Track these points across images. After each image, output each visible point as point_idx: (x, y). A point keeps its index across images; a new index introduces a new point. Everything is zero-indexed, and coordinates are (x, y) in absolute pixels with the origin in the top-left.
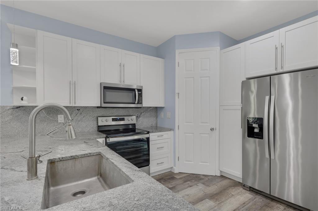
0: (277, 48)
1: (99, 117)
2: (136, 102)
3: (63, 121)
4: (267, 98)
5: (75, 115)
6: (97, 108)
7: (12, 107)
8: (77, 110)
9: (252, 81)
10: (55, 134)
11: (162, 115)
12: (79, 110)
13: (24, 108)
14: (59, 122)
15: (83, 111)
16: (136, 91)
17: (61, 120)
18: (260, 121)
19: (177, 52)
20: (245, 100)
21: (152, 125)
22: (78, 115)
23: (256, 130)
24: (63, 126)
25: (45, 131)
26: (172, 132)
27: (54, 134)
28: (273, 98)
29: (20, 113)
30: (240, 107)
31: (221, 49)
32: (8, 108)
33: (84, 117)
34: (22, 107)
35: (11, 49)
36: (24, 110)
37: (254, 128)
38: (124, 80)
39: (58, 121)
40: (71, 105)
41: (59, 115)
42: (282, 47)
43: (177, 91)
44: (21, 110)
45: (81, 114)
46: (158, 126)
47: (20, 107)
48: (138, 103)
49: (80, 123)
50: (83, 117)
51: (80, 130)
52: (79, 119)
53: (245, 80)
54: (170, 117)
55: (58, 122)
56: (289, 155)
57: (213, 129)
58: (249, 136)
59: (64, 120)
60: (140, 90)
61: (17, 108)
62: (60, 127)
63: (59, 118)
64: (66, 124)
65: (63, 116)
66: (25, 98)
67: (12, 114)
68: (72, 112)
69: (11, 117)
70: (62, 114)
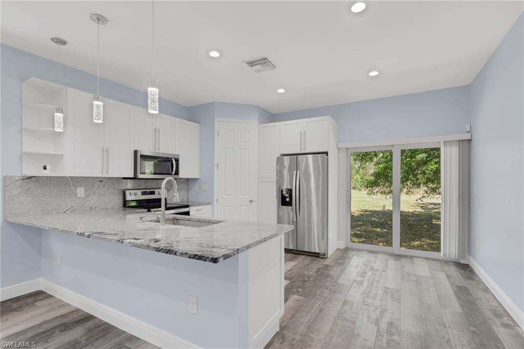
0: (301, 133)
1: (127, 190)
2: (173, 173)
3: (83, 195)
4: (295, 172)
5: (97, 187)
6: (122, 180)
7: (22, 178)
8: (100, 181)
9: (285, 157)
11: (196, 187)
13: (36, 179)
14: (79, 196)
15: (106, 183)
16: (173, 160)
17: (81, 194)
18: (290, 191)
19: (216, 120)
20: (280, 174)
21: (183, 199)
22: (101, 187)
23: (287, 200)
24: (83, 202)
25: (61, 208)
26: (210, 206)
27: (72, 211)
28: (298, 172)
29: (31, 185)
30: (275, 180)
31: (259, 124)
32: (17, 178)
33: (107, 190)
34: (34, 177)
35: (56, 114)
36: (37, 181)
37: (286, 197)
38: (159, 147)
39: (77, 195)
41: (79, 187)
42: (305, 133)
43: (216, 162)
44: (32, 181)
45: (104, 186)
46: (189, 200)
47: (31, 177)
48: (175, 174)
49: (102, 197)
52: (102, 192)
53: (279, 156)
54: (207, 190)
55: (76, 197)
56: (313, 219)
57: (252, 201)
58: (282, 205)
59: (85, 194)
60: (177, 160)
61: (28, 178)
62: (79, 203)
63: (78, 191)
64: (86, 199)
65: (83, 189)
66: (48, 167)
67: (21, 186)
68: (94, 184)
69: (20, 190)
70: (82, 187)
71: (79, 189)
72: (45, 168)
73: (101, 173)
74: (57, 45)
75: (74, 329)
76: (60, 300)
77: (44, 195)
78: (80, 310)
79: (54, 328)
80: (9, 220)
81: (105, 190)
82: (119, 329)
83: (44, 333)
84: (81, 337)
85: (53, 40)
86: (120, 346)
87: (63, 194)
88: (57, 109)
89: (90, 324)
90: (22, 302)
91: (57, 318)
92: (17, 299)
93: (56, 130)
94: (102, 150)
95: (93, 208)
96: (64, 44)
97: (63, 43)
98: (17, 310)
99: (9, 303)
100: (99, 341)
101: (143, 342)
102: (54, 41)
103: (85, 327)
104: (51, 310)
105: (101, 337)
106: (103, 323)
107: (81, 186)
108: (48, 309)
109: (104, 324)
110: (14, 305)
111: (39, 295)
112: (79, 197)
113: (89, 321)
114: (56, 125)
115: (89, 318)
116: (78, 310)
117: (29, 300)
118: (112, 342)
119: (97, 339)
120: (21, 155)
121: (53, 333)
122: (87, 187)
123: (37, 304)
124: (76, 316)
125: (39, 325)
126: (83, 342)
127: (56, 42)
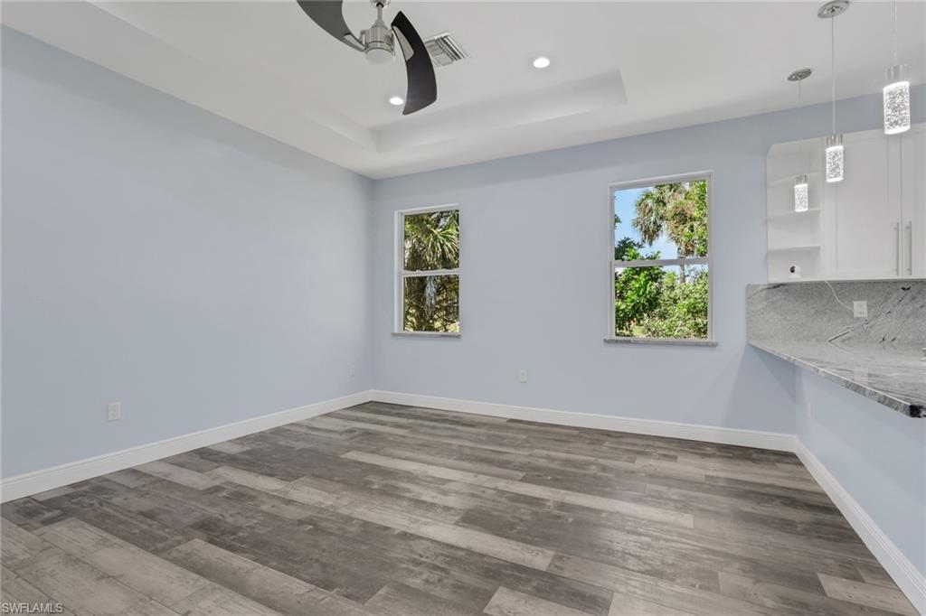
3: (865, 315)
5: (897, 301)
7: (767, 287)
8: (903, 289)
10: (847, 342)
12: (908, 289)
13: (786, 287)
14: (856, 315)
15: (919, 293)
17: (860, 313)
22: (906, 300)
24: (865, 326)
25: (825, 333)
27: (843, 341)
29: (779, 297)
32: (761, 288)
33: (922, 307)
34: (783, 285)
35: (796, 187)
36: (786, 291)
39: (853, 314)
40: (899, 277)
41: (856, 300)
44: (780, 291)
45: (915, 298)
47: (778, 286)
49: (910, 320)
50: (918, 306)
51: (911, 337)
52: (908, 311)
55: (852, 317)
59: (869, 312)
61: (775, 287)
62: (858, 328)
63: (855, 308)
64: (872, 322)
65: (864, 303)
66: (797, 268)
67: (766, 299)
68: (890, 293)
69: (765, 303)
70: (864, 300)
71: (855, 303)
72: (792, 271)
73: (895, 273)
74: (797, 82)
75: (800, 511)
76: (809, 473)
77: (797, 312)
78: (827, 495)
79: (778, 497)
80: (751, 342)
81: (917, 306)
82: (866, 547)
83: (763, 494)
84: (802, 523)
85: (790, 79)
86: (849, 566)
87: (828, 311)
88: (797, 178)
89: (828, 518)
90: (764, 456)
91: (789, 489)
92: (762, 451)
93: (797, 210)
94: (897, 229)
95: (888, 339)
96: (807, 76)
97: (807, 73)
98: (753, 460)
99: (752, 451)
100: (821, 540)
101: (894, 586)
102: (793, 80)
103: (817, 517)
104: (788, 478)
105: (829, 539)
106: (847, 526)
107: (860, 298)
108: (787, 475)
109: (848, 529)
110: (755, 456)
111: (789, 458)
112: (858, 318)
113: (828, 513)
114: (797, 202)
115: (832, 510)
116: (824, 495)
117: (773, 457)
118: (838, 554)
119: (820, 537)
120: (767, 254)
121: (773, 500)
122: (874, 301)
123: (779, 465)
124: (816, 500)
125: (764, 485)
126: (799, 529)
127: (796, 79)
